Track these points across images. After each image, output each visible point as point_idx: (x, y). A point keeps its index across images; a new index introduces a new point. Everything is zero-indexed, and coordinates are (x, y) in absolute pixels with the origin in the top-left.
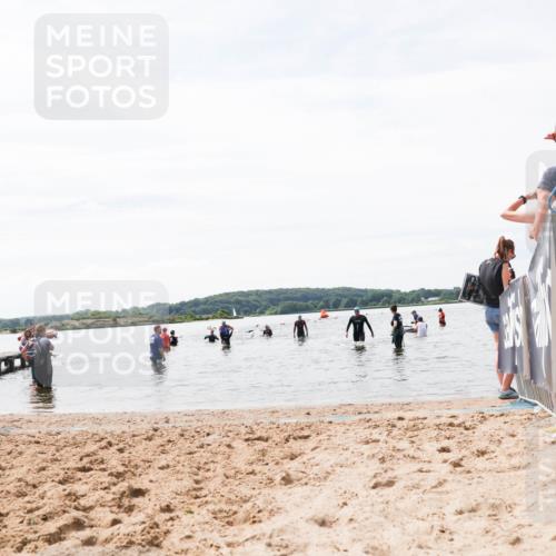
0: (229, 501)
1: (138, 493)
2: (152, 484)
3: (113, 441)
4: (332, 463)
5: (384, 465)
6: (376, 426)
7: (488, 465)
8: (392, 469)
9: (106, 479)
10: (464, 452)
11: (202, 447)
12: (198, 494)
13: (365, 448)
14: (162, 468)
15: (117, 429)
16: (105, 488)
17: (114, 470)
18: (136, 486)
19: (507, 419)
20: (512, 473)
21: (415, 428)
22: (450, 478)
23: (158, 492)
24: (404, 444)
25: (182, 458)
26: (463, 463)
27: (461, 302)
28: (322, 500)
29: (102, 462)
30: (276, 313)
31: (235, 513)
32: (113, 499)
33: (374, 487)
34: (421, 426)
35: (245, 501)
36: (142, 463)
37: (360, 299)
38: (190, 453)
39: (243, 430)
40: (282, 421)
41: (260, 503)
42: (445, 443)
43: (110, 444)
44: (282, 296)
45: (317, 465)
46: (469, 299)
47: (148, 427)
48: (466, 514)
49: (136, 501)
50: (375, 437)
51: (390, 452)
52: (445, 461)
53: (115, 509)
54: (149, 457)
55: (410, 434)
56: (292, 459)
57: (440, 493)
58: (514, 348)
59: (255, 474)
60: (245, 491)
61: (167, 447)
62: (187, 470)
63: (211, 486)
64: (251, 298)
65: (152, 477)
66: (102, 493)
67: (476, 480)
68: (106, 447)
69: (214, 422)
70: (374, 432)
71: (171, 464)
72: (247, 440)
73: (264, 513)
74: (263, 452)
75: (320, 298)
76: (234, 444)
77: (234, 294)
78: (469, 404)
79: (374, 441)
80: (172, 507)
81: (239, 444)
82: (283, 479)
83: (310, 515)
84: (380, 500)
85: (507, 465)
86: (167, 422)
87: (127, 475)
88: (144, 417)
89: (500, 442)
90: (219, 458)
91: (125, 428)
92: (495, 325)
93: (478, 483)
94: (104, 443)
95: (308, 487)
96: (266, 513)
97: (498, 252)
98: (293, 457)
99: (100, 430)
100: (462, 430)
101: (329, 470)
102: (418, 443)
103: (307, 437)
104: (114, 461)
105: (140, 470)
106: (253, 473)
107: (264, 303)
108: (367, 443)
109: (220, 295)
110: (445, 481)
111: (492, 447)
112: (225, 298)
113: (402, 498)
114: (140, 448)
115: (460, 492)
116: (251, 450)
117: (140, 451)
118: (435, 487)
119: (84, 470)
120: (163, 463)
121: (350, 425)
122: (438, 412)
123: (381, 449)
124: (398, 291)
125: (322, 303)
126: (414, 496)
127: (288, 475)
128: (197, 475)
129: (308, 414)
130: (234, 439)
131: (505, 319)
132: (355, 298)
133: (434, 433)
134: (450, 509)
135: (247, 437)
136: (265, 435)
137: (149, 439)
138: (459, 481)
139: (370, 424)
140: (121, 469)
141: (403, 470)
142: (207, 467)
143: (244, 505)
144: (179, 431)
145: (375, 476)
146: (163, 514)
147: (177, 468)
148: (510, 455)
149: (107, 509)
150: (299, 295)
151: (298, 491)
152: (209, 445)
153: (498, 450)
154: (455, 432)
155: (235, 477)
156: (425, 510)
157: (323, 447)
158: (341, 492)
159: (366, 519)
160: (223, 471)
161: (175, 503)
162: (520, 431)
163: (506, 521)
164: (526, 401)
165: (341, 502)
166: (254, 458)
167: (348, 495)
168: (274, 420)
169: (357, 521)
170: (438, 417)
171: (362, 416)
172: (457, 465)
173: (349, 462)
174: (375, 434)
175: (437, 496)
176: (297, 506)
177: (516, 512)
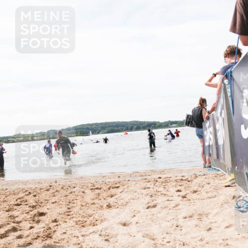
0: (83, 217)
1: (42, 214)
2: (48, 210)
3: (31, 192)
4: (130, 197)
5: (152, 198)
6: (149, 182)
7: (198, 197)
8: (156, 200)
9: (27, 209)
10: (188, 191)
11: (71, 193)
12: (69, 214)
13: (144, 192)
14: (53, 203)
15: (33, 186)
16: (27, 213)
17: (31, 205)
18: (41, 212)
19: (206, 177)
20: (208, 200)
21: (166, 182)
22: (181, 203)
23: (51, 214)
24: (161, 189)
25: (62, 198)
26: (187, 196)
28: (124, 215)
29: (26, 201)
30: (104, 133)
31: (86, 222)
32: (30, 218)
33: (148, 208)
34: (169, 181)
35: (90, 216)
36: (44, 201)
37: (142, 126)
38: (66, 196)
39: (90, 185)
40: (107, 180)
41: (97, 217)
42: (179, 188)
43: (30, 193)
44: (107, 126)
45: (122, 199)
46: (188, 125)
47: (48, 185)
48: (188, 219)
49: (41, 218)
50: (148, 186)
51: (155, 193)
52: (179, 196)
53: (31, 222)
54: (48, 198)
55: (164, 184)
56: (111, 197)
57: (178, 209)
58: (209, 146)
60: (90, 212)
61: (55, 194)
62: (64, 203)
63: (74, 210)
64: (93, 127)
65: (48, 207)
66: (26, 215)
67: (192, 203)
68: (28, 195)
69: (77, 182)
70: (148, 184)
71: (57, 201)
72: (91, 189)
74: (99, 194)
75: (124, 126)
76: (85, 191)
78: (190, 171)
79: (148, 188)
80: (57, 220)
81: (88, 191)
82: (107, 206)
83: (119, 221)
84: (150, 213)
85: (206, 197)
86: (56, 182)
87: (37, 207)
88: (45, 181)
89: (203, 186)
90: (79, 197)
91: (37, 186)
93: (193, 204)
94: (27, 193)
95: (118, 209)
96: (99, 221)
97: (200, 104)
98: (112, 196)
99: (26, 187)
100: (187, 182)
101: (128, 201)
102: (167, 188)
103: (118, 187)
104: (31, 201)
105: (43, 204)
106: (94, 204)
107: (99, 129)
108: (145, 189)
109: (80, 126)
110: (179, 204)
111: (200, 189)
112: (81, 127)
113: (160, 212)
114: (43, 194)
115: (185, 209)
116: (93, 194)
117: (43, 196)
118: (175, 207)
119: (18, 205)
120: (54, 201)
121: (137, 181)
123: (151, 191)
124: (159, 122)
125: (125, 128)
126: (165, 211)
127: (109, 204)
128: (68, 205)
129: (119, 177)
130: (86, 189)
131: (205, 133)
132: (140, 125)
133: (174, 184)
134: (181, 217)
135: (92, 188)
136: (99, 187)
137: (48, 190)
138: (185, 204)
139: (146, 180)
140: (34, 204)
141: (160, 200)
142: (73, 202)
143: (90, 218)
144: (61, 186)
145: (148, 203)
146: (53, 223)
147: (60, 203)
148: (207, 192)
149: (27, 222)
150: (114, 124)
151: (113, 211)
152: (74, 192)
153: (202, 190)
154: (184, 183)
155: (86, 206)
156: (170, 218)
157: (125, 191)
158: (133, 210)
159: (144, 222)
160: (80, 203)
161: (58, 218)
162: (212, 181)
163: (205, 221)
164: (215, 169)
165: (132, 215)
166: (94, 197)
167: (136, 212)
168: (104, 180)
169: (139, 223)
170: (176, 176)
171: (143, 177)
172: (184, 197)
173: (137, 198)
174: (148, 185)
175: (175, 211)
176: (113, 217)
177: (210, 217)
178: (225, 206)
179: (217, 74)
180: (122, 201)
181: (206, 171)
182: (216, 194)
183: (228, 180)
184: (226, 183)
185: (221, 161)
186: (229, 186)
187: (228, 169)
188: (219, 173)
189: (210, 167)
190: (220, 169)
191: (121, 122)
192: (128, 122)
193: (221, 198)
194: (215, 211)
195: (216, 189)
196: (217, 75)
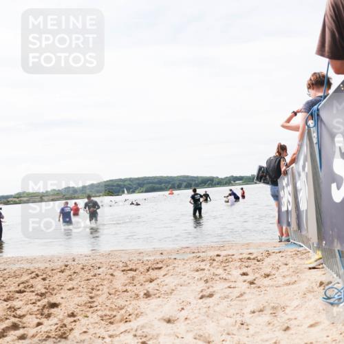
0: (111, 309)
1: (54, 305)
2: (63, 300)
3: (39, 274)
4: (176, 282)
5: (208, 285)
6: (203, 261)
7: (271, 283)
8: (212, 287)
9: (34, 297)
10: (257, 275)
11: (95, 275)
12: (92, 305)
13: (197, 275)
14: (69, 290)
15: (42, 266)
16: (33, 303)
17: (39, 292)
18: (52, 302)
19: (283, 254)
20: (286, 287)
21: (227, 261)
22: (248, 291)
23: (67, 304)
24: (220, 271)
25: (82, 283)
26: (255, 282)
27: (256, 183)
28: (168, 307)
29: (32, 287)
30: (142, 192)
31: (115, 316)
32: (38, 310)
33: (201, 298)
34: (230, 260)
35: (121, 309)
36: (57, 287)
37: (193, 183)
38: (88, 280)
39: (121, 264)
40: (145, 259)
41: (130, 310)
42: (245, 270)
43: (37, 275)
44: (145, 182)
45: (166, 285)
46: (260, 181)
47: (62, 264)
48: (257, 313)
49: (52, 310)
50: (202, 267)
51: (212, 276)
52: (245, 281)
53: (39, 316)
54: (62, 283)
55: (224, 265)
56: (151, 282)
57: (242, 300)
58: (287, 211)
59: (128, 292)
60: (121, 302)
61: (73, 277)
62: (85, 290)
63: (100, 300)
64: (126, 183)
65: (63, 295)
66: (31, 306)
67: (263, 292)
68: (34, 277)
69: (103, 260)
70: (204, 263)
71: (75, 287)
72: (123, 271)
73: (133, 315)
74: (133, 278)
75: (169, 182)
76: (114, 274)
77: (116, 180)
78: (260, 246)
79: (201, 270)
80: (75, 314)
81: (118, 274)
82: (145, 294)
83: (161, 317)
84: (205, 306)
85: (282, 283)
86: (74, 261)
87: (47, 295)
88: (59, 258)
89: (278, 268)
90: (105, 282)
91: (47, 265)
92: (276, 197)
93: (265, 294)
94: (33, 275)
95: (159, 299)
96: (134, 316)
97: (278, 152)
98: (151, 281)
99: (32, 267)
100: (256, 262)
101: (174, 288)
102: (229, 270)
103: (160, 268)
104: (39, 286)
105: (56, 291)
106: (126, 291)
107: (135, 186)
108: (197, 271)
109: (108, 181)
110: (244, 293)
111: (273, 272)
112: (110, 183)
113: (218, 304)
114: (56, 277)
115: (253, 300)
116: (126, 277)
117: (56, 279)
118: (239, 297)
119: (20, 292)
120: (70, 286)
121: (187, 260)
122: (241, 251)
123: (206, 274)
124: (217, 177)
125: (170, 185)
126: (225, 303)
127: (148, 292)
128: (91, 293)
129: (162, 254)
130: (115, 270)
131: (282, 193)
133: (238, 264)
134: (247, 310)
135: (124, 268)
136: (134, 267)
137: (62, 271)
138: (253, 293)
139: (199, 259)
140: (44, 291)
141: (219, 287)
142: (98, 288)
143: (120, 311)
144: (81, 266)
145: (202, 291)
146: (69, 318)
147: (79, 289)
148: (284, 276)
149: (34, 316)
150: (156, 180)
151: (154, 302)
152: (99, 274)
153: (277, 273)
154: (251, 263)
155: (115, 294)
156: (232, 311)
157: (170, 274)
158: (181, 301)
159: (196, 318)
160: (108, 290)
161: (77, 311)
162: (290, 261)
163: (281, 317)
164: (294, 243)
165: (180, 308)
166: (127, 282)
167: (185, 303)
168: (140, 258)
169: (189, 319)
170: (241, 254)
171: (194, 255)
172: (252, 283)
173: (186, 283)
174: (202, 265)
175: (239, 303)
176: (153, 311)
177: (288, 310)
178: (309, 296)
179: (298, 112)
180: (165, 288)
181: (283, 246)
182: (296, 279)
183: (313, 260)
184: (310, 264)
185: (304, 233)
186: (314, 268)
187: (313, 244)
188: (300, 249)
189: (288, 241)
190: (302, 244)
191: (165, 177)
192: (175, 177)
193: (304, 285)
194: (295, 303)
195: (296, 272)
196: (298, 114)
